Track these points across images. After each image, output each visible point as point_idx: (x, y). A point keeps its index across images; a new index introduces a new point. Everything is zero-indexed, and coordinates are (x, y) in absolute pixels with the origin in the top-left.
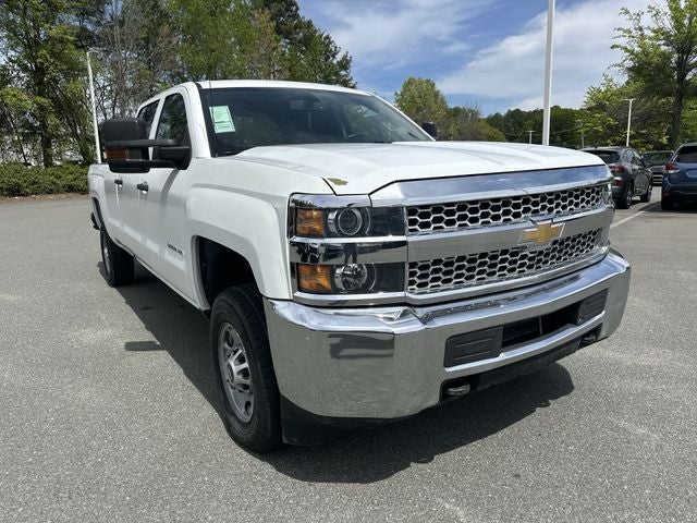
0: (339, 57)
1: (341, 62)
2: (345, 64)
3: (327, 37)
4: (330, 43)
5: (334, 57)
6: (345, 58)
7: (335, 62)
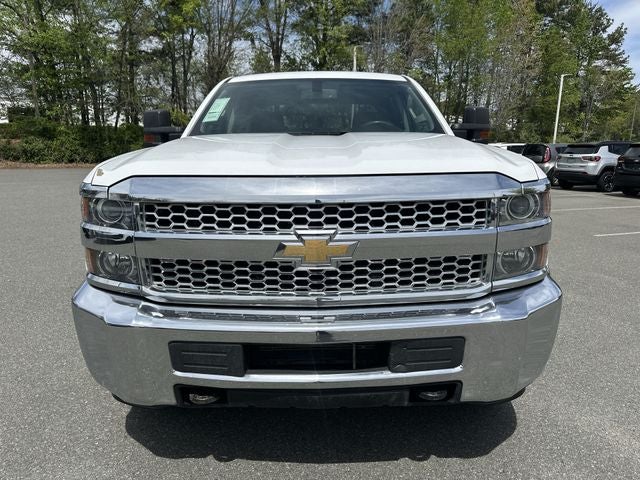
0: (611, 30)
1: (613, 35)
2: (616, 38)
3: (600, 10)
4: (602, 15)
5: (604, 30)
6: (618, 31)
7: (605, 36)
